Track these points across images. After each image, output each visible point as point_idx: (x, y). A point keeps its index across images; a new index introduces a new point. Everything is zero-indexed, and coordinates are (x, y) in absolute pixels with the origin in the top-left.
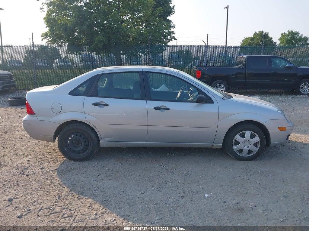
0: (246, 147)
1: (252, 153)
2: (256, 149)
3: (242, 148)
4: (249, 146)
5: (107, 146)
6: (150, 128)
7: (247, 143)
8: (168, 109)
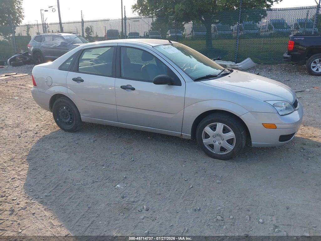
0: (217, 143)
1: (226, 151)
2: (230, 148)
3: (212, 143)
4: (222, 142)
5: (86, 121)
6: (119, 108)
7: (218, 138)
8: (133, 89)
